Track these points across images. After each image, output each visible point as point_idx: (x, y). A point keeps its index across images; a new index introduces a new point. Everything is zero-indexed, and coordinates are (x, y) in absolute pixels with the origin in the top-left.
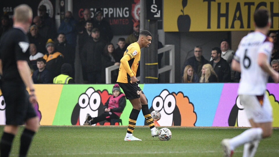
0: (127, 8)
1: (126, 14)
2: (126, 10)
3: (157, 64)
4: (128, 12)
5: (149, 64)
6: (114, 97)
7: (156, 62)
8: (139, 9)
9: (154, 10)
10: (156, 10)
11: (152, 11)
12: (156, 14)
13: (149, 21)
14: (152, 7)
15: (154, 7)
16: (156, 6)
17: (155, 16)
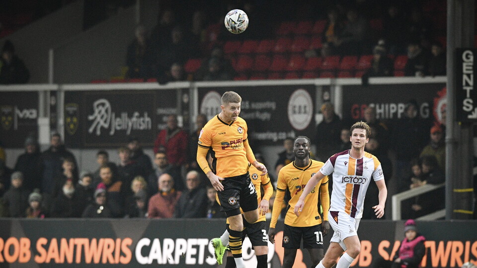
0: (426, 104)
1: (425, 113)
2: (425, 108)
3: (471, 190)
4: (427, 111)
5: (460, 191)
6: (408, 241)
7: (470, 187)
8: (444, 105)
9: (468, 107)
10: (471, 107)
11: (465, 108)
12: (470, 113)
13: (460, 123)
14: (465, 102)
15: (468, 102)
16: (471, 101)
17: (470, 117)
